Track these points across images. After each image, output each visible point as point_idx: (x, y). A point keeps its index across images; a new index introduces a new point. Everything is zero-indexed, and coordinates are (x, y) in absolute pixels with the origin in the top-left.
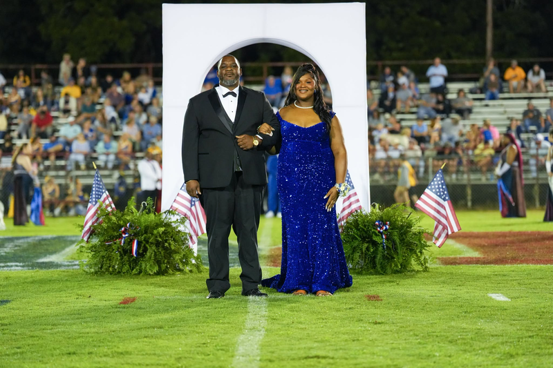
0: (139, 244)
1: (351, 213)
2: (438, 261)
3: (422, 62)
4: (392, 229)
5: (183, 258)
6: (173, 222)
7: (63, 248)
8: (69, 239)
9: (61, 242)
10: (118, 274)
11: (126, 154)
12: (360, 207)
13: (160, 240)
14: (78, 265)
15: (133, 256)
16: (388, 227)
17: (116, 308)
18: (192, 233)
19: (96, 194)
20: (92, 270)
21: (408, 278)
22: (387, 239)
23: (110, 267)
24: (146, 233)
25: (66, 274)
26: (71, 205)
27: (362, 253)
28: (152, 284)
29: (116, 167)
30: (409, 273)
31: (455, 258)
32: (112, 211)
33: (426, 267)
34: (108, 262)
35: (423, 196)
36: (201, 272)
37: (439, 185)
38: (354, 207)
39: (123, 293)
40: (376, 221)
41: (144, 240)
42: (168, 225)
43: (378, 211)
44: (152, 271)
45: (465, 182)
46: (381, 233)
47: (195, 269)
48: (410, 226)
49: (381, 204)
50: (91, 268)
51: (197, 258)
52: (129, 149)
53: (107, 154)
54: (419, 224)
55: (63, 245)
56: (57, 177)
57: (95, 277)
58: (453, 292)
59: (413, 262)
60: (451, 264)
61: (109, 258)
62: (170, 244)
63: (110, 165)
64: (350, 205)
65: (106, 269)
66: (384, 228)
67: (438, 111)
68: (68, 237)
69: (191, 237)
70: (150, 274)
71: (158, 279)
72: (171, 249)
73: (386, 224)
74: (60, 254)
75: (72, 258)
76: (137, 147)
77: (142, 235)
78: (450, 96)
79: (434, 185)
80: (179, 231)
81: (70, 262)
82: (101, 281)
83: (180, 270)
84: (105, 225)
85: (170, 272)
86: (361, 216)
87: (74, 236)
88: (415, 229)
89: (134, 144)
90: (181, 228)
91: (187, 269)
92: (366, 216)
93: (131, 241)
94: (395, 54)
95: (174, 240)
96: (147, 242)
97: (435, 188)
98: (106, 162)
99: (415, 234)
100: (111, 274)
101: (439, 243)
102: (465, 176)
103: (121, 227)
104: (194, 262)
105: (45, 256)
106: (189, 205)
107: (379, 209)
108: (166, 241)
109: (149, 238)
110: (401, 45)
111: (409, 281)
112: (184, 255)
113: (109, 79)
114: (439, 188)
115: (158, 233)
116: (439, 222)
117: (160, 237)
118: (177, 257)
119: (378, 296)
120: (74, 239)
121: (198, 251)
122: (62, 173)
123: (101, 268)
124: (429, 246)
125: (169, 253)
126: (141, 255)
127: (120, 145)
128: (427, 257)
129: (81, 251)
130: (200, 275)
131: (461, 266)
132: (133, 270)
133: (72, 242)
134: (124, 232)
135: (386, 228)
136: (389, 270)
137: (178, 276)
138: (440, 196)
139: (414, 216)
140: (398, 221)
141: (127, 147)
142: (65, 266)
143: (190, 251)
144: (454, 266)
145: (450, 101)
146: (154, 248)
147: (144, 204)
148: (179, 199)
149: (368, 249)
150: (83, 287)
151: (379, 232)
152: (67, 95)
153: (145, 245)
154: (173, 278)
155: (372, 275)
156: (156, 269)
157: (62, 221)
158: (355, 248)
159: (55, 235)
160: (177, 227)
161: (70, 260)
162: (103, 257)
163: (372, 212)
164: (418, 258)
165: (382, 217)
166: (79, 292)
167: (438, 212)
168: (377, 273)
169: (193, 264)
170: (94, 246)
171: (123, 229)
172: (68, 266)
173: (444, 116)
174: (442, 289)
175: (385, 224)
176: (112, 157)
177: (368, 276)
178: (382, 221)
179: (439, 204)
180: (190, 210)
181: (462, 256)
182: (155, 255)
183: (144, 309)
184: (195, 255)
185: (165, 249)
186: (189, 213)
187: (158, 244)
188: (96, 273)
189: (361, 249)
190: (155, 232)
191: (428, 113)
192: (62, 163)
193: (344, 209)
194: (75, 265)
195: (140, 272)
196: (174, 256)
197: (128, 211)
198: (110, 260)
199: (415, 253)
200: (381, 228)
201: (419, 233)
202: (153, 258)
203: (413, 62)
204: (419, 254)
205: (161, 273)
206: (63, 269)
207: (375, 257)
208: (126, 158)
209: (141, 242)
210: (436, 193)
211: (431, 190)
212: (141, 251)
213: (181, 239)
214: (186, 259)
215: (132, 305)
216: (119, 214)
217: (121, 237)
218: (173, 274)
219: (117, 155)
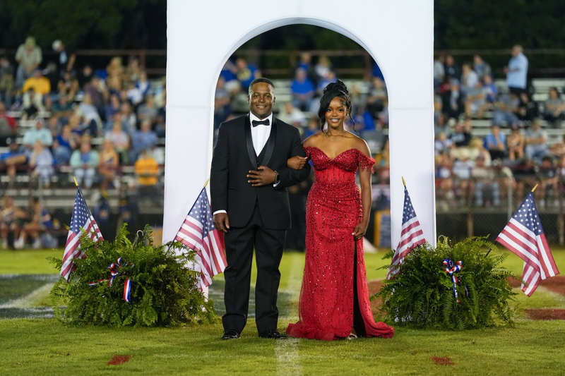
0: (133, 285)
1: (411, 249)
2: (526, 315)
3: (498, 52)
4: (465, 270)
5: (190, 305)
6: (178, 257)
7: (30, 291)
8: (37, 278)
9: (27, 283)
10: (107, 324)
11: (110, 168)
12: (423, 241)
13: (161, 280)
14: (51, 313)
15: (125, 301)
16: (459, 267)
17: (104, 369)
18: (205, 272)
19: (78, 219)
20: (71, 319)
21: (487, 336)
22: (458, 283)
23: (93, 315)
24: (142, 271)
25: (35, 324)
26: (35, 235)
27: (426, 301)
28: (149, 338)
29: (96, 185)
30: (488, 330)
31: (549, 311)
32: (98, 242)
33: (511, 322)
34: (92, 309)
35: (507, 228)
36: (213, 323)
37: (528, 213)
38: (415, 240)
39: (113, 350)
40: (445, 259)
41: (140, 281)
42: (171, 261)
43: (447, 246)
44: (149, 321)
45: (556, 211)
46: (451, 275)
47: (205, 319)
48: (489, 267)
49: (450, 237)
50: (68, 317)
51: (208, 305)
52: (115, 162)
53: (85, 168)
54: (501, 265)
55: (30, 286)
56: (19, 197)
57: (75, 328)
58: (549, 355)
59: (493, 315)
60: (544, 318)
61: (95, 304)
62: (173, 286)
63: (88, 183)
64: (410, 239)
65: (89, 318)
66: (455, 268)
67: (520, 117)
68: (35, 275)
69: (203, 277)
70: (146, 326)
71: (158, 333)
72: (174, 292)
73: (459, 264)
74: (26, 298)
75: (42, 304)
76: (126, 160)
77: (137, 274)
78: (536, 97)
79: (523, 213)
80: (186, 269)
81: (40, 309)
82: (83, 334)
83: (185, 320)
84: (88, 261)
85: (173, 322)
86: (425, 253)
87: (43, 275)
88: (496, 271)
89: (120, 156)
90: (189, 265)
91: (196, 318)
92: (432, 252)
93: (123, 282)
94: (464, 42)
95: (179, 281)
96: (144, 283)
97: (523, 217)
98: (83, 180)
99: (496, 277)
100: (95, 325)
101: (528, 291)
102: (557, 203)
103: (109, 263)
104: (204, 309)
105: (7, 301)
106: (200, 236)
107: (449, 243)
108: (168, 282)
109: (146, 278)
110: (471, 29)
111: (488, 340)
112: (191, 301)
113: (87, 71)
114: (528, 217)
115: (158, 271)
116: (529, 262)
117: (161, 276)
118: (183, 303)
119: (449, 359)
120: (44, 278)
121: (210, 296)
122: (24, 192)
123: (82, 317)
124: (515, 294)
125: (172, 298)
126: (135, 299)
127: (102, 157)
128: (512, 308)
129: (56, 294)
130: (211, 328)
131: (557, 322)
132: (124, 319)
133: (42, 283)
134: (114, 270)
135: (458, 269)
136: (461, 326)
137: (184, 328)
138: (529, 228)
139: (495, 253)
140: (473, 259)
141: (111, 160)
142: (34, 314)
143: (200, 296)
144: (548, 321)
145: (536, 104)
146: (152, 291)
147: (140, 233)
148: (186, 227)
149: (433, 296)
150: (59, 342)
151: (448, 274)
152: (31, 90)
153: (140, 287)
154: (177, 331)
155: (439, 330)
156: (154, 319)
157: (24, 255)
158: (416, 294)
159: (17, 274)
160: (183, 264)
161: (40, 307)
162: (86, 302)
163: (439, 248)
164: (500, 311)
165: (452, 255)
166: (55, 348)
167: (528, 249)
168: (445, 328)
169: (204, 313)
170: (74, 288)
171: (112, 266)
172: (38, 314)
173: (528, 123)
174: (533, 351)
175: (456, 264)
176: (91, 172)
177: (434, 332)
178: (453, 260)
179: (528, 237)
180: (202, 242)
181: (557, 308)
182: (154, 300)
183: (140, 371)
184: (206, 301)
185: (167, 292)
186: (199, 246)
187: (157, 286)
188: (75, 323)
189: (425, 297)
190: (154, 270)
191: (507, 119)
192: (25, 179)
193: (402, 244)
194: (47, 313)
195: (133, 323)
196: (179, 301)
197: (119, 242)
198: (94, 307)
199: (496, 302)
200: (450, 269)
201: (502, 276)
202: (150, 304)
203: (488, 52)
204: (501, 304)
205: (161, 323)
206: (31, 318)
207: (442, 307)
208: (111, 174)
209: (136, 283)
210: (525, 224)
211: (518, 220)
212: (135, 295)
213: (188, 280)
214: (193, 307)
215: (124, 365)
216: (107, 246)
217: (109, 276)
218: (177, 326)
219: (97, 169)
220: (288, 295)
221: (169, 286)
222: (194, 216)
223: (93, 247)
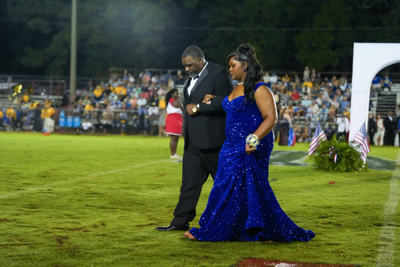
0: (338, 156)
5: (358, 165)
6: (354, 147)
7: (302, 157)
9: (301, 154)
10: (327, 170)
11: (333, 115)
15: (334, 162)
17: (326, 186)
18: (364, 152)
19: (317, 132)
20: (315, 168)
24: (341, 151)
25: (303, 169)
26: (306, 137)
28: (343, 176)
29: (327, 120)
32: (325, 141)
39: (329, 179)
41: (340, 155)
42: (352, 148)
47: (364, 170)
53: (324, 114)
56: (300, 124)
57: (316, 171)
61: (324, 163)
62: (352, 157)
63: (325, 119)
65: (322, 167)
69: (363, 154)
70: (342, 171)
71: (346, 174)
72: (353, 160)
75: (306, 162)
76: (338, 111)
77: (339, 153)
80: (357, 152)
82: (319, 173)
83: (357, 170)
84: (321, 147)
85: (352, 170)
89: (336, 110)
90: (358, 150)
91: (360, 169)
93: (334, 155)
95: (354, 156)
96: (342, 156)
100: (324, 170)
103: (329, 148)
104: (364, 166)
106: (362, 139)
108: (351, 156)
109: (343, 154)
112: (359, 163)
113: (326, 79)
115: (347, 152)
117: (348, 154)
118: (356, 164)
121: (366, 161)
122: (302, 122)
123: (319, 167)
125: (352, 162)
127: (330, 110)
130: (366, 173)
132: (334, 169)
134: (331, 151)
137: (356, 172)
141: (333, 112)
143: (362, 161)
146: (345, 159)
148: (358, 136)
150: (311, 175)
152: (306, 87)
153: (340, 157)
154: (353, 174)
156: (345, 169)
159: (298, 151)
160: (356, 149)
162: (321, 162)
166: (309, 178)
169: (364, 168)
170: (316, 157)
176: (326, 116)
180: (363, 141)
182: (345, 162)
184: (365, 163)
185: (350, 159)
186: (362, 143)
187: (347, 157)
188: (317, 169)
190: (345, 151)
192: (302, 118)
195: (338, 170)
196: (354, 163)
197: (333, 141)
202: (344, 164)
205: (347, 171)
206: (301, 166)
208: (333, 117)
212: (338, 160)
213: (358, 155)
214: (360, 165)
215: (333, 185)
216: (329, 142)
217: (329, 153)
218: (354, 172)
219: (328, 115)
220: (396, 162)
221: (351, 157)
222: (361, 132)
223: (323, 143)
